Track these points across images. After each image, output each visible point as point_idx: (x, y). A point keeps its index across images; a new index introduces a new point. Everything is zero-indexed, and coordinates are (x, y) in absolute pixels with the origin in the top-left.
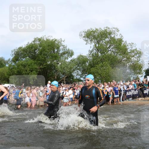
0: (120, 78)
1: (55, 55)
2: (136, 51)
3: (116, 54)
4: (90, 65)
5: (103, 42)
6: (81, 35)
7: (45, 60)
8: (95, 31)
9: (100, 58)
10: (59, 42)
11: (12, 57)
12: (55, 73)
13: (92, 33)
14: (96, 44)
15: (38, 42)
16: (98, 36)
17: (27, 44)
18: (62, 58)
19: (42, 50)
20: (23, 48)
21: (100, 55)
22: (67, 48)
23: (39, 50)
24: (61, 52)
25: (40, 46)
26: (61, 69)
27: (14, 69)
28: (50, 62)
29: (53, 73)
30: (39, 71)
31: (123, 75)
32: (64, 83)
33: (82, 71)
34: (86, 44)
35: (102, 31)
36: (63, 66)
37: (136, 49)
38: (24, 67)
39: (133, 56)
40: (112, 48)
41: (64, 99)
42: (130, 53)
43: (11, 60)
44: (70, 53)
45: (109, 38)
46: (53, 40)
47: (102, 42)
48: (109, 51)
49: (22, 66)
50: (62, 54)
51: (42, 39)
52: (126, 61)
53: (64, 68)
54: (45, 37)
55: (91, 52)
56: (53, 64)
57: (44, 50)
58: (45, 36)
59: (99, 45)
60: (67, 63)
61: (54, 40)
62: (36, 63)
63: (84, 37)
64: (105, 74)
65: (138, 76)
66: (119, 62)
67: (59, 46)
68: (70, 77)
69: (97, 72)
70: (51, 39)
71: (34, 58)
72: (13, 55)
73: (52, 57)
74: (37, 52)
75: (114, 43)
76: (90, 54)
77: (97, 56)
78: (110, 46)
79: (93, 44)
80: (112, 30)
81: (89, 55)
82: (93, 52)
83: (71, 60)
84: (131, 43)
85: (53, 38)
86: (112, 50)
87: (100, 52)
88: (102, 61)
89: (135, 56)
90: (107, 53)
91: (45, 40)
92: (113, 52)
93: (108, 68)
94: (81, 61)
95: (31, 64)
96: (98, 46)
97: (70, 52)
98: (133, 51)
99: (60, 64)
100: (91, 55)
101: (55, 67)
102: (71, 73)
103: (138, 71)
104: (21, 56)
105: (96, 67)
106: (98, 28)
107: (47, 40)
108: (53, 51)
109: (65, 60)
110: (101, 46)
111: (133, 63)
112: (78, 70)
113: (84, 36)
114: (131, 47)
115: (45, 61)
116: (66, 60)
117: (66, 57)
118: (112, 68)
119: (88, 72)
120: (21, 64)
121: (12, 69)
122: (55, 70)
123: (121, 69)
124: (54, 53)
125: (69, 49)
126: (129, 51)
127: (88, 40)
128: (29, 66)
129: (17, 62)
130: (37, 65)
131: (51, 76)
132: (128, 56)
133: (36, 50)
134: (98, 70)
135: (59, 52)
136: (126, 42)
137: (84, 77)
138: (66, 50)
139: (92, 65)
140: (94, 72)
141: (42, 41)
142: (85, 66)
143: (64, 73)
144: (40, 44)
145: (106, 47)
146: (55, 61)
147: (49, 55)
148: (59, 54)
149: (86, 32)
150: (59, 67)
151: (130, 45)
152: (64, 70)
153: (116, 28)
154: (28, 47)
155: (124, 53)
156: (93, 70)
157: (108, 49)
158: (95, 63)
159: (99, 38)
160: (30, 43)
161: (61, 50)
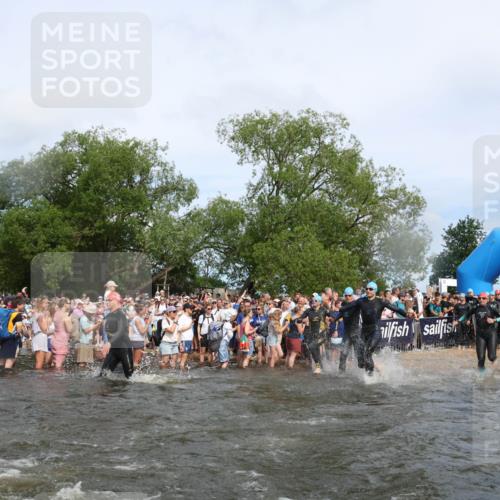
1: (135, 193)
2: (405, 195)
3: (337, 199)
4: (251, 232)
5: (296, 160)
6: (222, 132)
7: (101, 208)
8: (270, 121)
9: (283, 211)
10: (148, 152)
13: (259, 126)
14: (273, 164)
15: (76, 149)
16: (280, 138)
17: (39, 153)
18: (158, 207)
19: (89, 173)
20: (25, 162)
21: (284, 203)
22: (176, 173)
23: (79, 174)
24: (153, 185)
25: (84, 162)
26: (153, 243)
28: (115, 217)
31: (362, 270)
33: (225, 253)
34: (240, 163)
35: (294, 121)
36: (160, 233)
37: (403, 189)
38: (29, 231)
39: (395, 211)
40: (325, 182)
42: (382, 198)
44: (184, 190)
45: (316, 147)
46: (128, 142)
47: (290, 157)
48: (315, 190)
49: (20, 225)
50: (156, 191)
51: (91, 139)
52: (371, 225)
53: (163, 240)
54: (100, 131)
55: (256, 190)
56: (126, 225)
57: (96, 174)
58: (102, 128)
59: (281, 169)
60: (174, 224)
61: (131, 144)
62: (69, 219)
63: (233, 138)
64: (300, 266)
65: (409, 277)
66: (347, 229)
67: (149, 166)
68: (183, 269)
69: (276, 259)
70: (121, 140)
71: (62, 199)
73: (123, 199)
74: (74, 181)
75: (331, 165)
76: (253, 197)
77: (275, 203)
78: (317, 174)
79: (264, 164)
80: (324, 121)
81: (250, 198)
82: (262, 190)
83: (189, 214)
84: (386, 167)
85: (130, 137)
86: (324, 187)
87: (286, 192)
88: (291, 224)
89: (401, 211)
90: (308, 195)
91: (102, 142)
92: (330, 194)
93: (310, 244)
94: (223, 218)
95: (52, 220)
96: (280, 172)
97: (186, 188)
98: (392, 195)
99: (151, 224)
100: (254, 201)
101: (133, 234)
102: (186, 256)
103: (410, 260)
104: (18, 192)
105: (272, 240)
106: (280, 112)
107: (108, 141)
108: (126, 180)
109: (167, 212)
110: (287, 170)
111: (393, 235)
112: (212, 249)
113: (232, 134)
114: (387, 181)
115: (98, 212)
116: (171, 213)
117: (172, 202)
118: (326, 247)
119: (245, 257)
120: (17, 219)
122: (132, 245)
123: (354, 253)
124: (132, 186)
125: (180, 177)
126: (380, 195)
127: (247, 149)
128: (45, 226)
129: (4, 212)
132: (377, 210)
133: (69, 173)
134: (279, 250)
135: (148, 186)
136: (371, 163)
137: (230, 271)
138: (173, 178)
139: (258, 234)
140: (263, 258)
141: (91, 146)
142: (234, 235)
143: (163, 255)
144: (84, 154)
145: (306, 176)
146: (134, 215)
147: (112, 193)
148: (149, 192)
149: (239, 123)
150: (147, 235)
151: (383, 173)
152: (165, 246)
153: (340, 116)
154: (42, 163)
155: (365, 200)
156: (261, 250)
157: (310, 182)
158: (267, 229)
159: (282, 147)
160: (48, 149)
161: (155, 179)
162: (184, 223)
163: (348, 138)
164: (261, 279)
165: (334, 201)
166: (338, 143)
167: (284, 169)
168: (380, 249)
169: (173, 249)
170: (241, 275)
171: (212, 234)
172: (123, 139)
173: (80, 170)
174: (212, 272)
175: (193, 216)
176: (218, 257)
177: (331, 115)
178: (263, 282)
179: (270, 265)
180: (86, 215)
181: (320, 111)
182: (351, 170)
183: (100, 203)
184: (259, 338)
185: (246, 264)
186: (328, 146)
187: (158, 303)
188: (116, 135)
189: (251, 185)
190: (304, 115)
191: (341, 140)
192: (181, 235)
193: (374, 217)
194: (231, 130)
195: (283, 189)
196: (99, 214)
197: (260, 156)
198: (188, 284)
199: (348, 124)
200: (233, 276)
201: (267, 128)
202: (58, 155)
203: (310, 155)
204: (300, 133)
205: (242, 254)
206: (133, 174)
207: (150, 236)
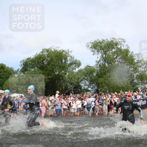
0: (128, 88)
1: (63, 65)
4: (97, 75)
5: (110, 53)
6: (88, 46)
7: (53, 70)
8: (102, 42)
9: (107, 68)
10: (66, 53)
11: (21, 68)
12: (63, 83)
13: (99, 44)
14: (103, 54)
16: (105, 46)
17: (35, 55)
18: (70, 69)
19: (50, 60)
20: (31, 58)
21: (107, 66)
22: (75, 59)
23: (47, 61)
24: (68, 63)
25: (48, 57)
26: (69, 79)
28: (57, 72)
29: (61, 83)
30: (47, 81)
31: (131, 85)
33: (90, 81)
34: (93, 55)
35: (109, 42)
36: (71, 76)
39: (140, 67)
40: (119, 59)
42: (136, 63)
44: (77, 63)
45: (116, 49)
46: (60, 51)
47: (108, 52)
48: (116, 61)
50: (69, 64)
51: (50, 50)
52: (133, 71)
53: (71, 78)
54: (53, 48)
55: (98, 63)
56: (61, 74)
57: (52, 60)
59: (106, 56)
60: (75, 74)
61: (61, 51)
62: (44, 73)
63: (91, 48)
64: (112, 84)
67: (67, 57)
68: (78, 87)
69: (105, 83)
70: (58, 50)
71: (42, 68)
72: (22, 65)
73: (60, 67)
74: (45, 62)
75: (120, 54)
76: (98, 64)
77: (104, 66)
78: (117, 57)
79: (100, 54)
80: (118, 41)
81: (96, 65)
82: (100, 62)
83: (79, 71)
84: (137, 53)
85: (61, 49)
86: (119, 60)
87: (107, 63)
88: (109, 72)
89: (142, 66)
90: (114, 63)
91: (53, 51)
92: (120, 62)
94: (89, 71)
96: (105, 57)
97: (78, 63)
99: (68, 74)
100: (98, 66)
101: (63, 77)
102: (78, 83)
103: (145, 81)
104: (30, 67)
105: (104, 77)
106: (105, 39)
107: (55, 51)
108: (60, 62)
109: (72, 70)
111: (140, 73)
112: (86, 81)
113: (91, 46)
114: (138, 58)
115: (52, 71)
116: (74, 70)
117: (74, 67)
118: (120, 78)
119: (96, 82)
122: (63, 80)
123: (128, 80)
124: (62, 63)
125: (76, 60)
126: (136, 62)
127: (95, 51)
129: (26, 72)
130: (45, 75)
131: (59, 86)
132: (135, 67)
133: (44, 60)
134: (106, 80)
135: (67, 63)
136: (133, 53)
137: (91, 87)
138: (74, 60)
139: (100, 75)
140: (101, 82)
141: (50, 52)
142: (92, 76)
143: (72, 83)
144: (48, 55)
145: (113, 58)
146: (63, 71)
147: (56, 65)
148: (67, 65)
149: (93, 43)
150: (67, 77)
151: (137, 55)
152: (72, 80)
153: (123, 39)
154: (36, 58)
155: (131, 64)
156: (100, 80)
157: (114, 59)
158: (102, 74)
159: (106, 49)
160: (38, 54)
161: (69, 61)
162: (77, 73)
163: (125, 45)
164: (100, 89)
165: (122, 64)
166: (122, 47)
167: (107, 56)
168: (136, 78)
169: (75, 81)
170: (95, 88)
171: (86, 76)
172: (59, 50)
173: (47, 59)
174: (86, 87)
175: (80, 71)
176: (88, 83)
177: (120, 39)
178: (101, 90)
179: (103, 85)
180: (49, 72)
181: (117, 38)
182: (127, 55)
183: (53, 68)
184: (100, 106)
185: (96, 84)
186: (120, 48)
187: (70, 97)
188: (57, 49)
189: (97, 61)
190: (112, 39)
191: (123, 46)
192: (77, 77)
193: (134, 69)
194: (90, 45)
195: (107, 62)
196: (53, 71)
197: (99, 52)
198: (79, 91)
199: (125, 41)
200: (92, 88)
201: (101, 44)
202: (41, 55)
203: (114, 51)
204: (111, 45)
205: (95, 82)
206: (62, 59)
207: (68, 77)
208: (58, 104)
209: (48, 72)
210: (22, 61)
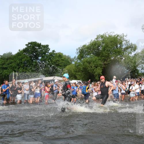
1: (119, 50)
6: (143, 29)
7: (109, 55)
10: (121, 37)
11: (78, 55)
12: (119, 68)
17: (90, 42)
18: (126, 53)
19: (105, 46)
20: (87, 45)
22: (130, 43)
24: (124, 47)
25: (103, 43)
26: (125, 64)
27: (79, 66)
28: (113, 58)
29: (117, 68)
30: (103, 66)
32: (129, 78)
36: (127, 61)
38: (89, 64)
41: (130, 94)
43: (76, 58)
44: (133, 47)
46: (115, 36)
49: (87, 62)
50: (125, 49)
51: (104, 36)
53: (128, 63)
54: (107, 33)
56: (116, 59)
57: (107, 46)
58: (107, 32)
60: (131, 58)
61: (116, 36)
62: (100, 59)
67: (122, 42)
68: (135, 71)
71: (98, 54)
72: (78, 53)
73: (115, 52)
74: (101, 48)
83: (135, 54)
91: (108, 36)
95: (96, 60)
97: (134, 47)
99: (124, 59)
101: (119, 62)
102: (135, 67)
104: (85, 54)
107: (110, 36)
108: (115, 47)
109: (128, 55)
112: (143, 64)
115: (108, 57)
116: (130, 55)
117: (130, 51)
120: (86, 61)
121: (78, 66)
122: (119, 65)
124: (117, 48)
125: (131, 44)
128: (94, 62)
129: (82, 59)
130: (101, 61)
131: (115, 71)
133: (99, 46)
135: (122, 47)
141: (105, 38)
143: (128, 67)
144: (103, 41)
146: (119, 56)
147: (112, 51)
148: (122, 49)
154: (91, 45)
160: (93, 41)
161: (124, 45)
162: (134, 57)
169: (131, 65)
171: (143, 60)
173: (102, 45)
174: (143, 71)
188: (111, 34)
192: (133, 61)
198: (136, 75)
202: (96, 42)
206: (117, 44)
207: (124, 62)
208: (116, 88)
209: (104, 58)
210: (78, 48)
